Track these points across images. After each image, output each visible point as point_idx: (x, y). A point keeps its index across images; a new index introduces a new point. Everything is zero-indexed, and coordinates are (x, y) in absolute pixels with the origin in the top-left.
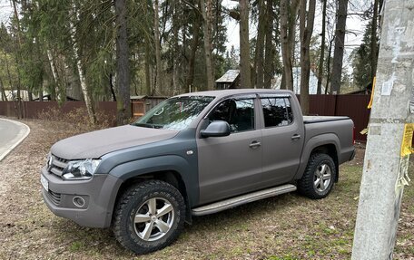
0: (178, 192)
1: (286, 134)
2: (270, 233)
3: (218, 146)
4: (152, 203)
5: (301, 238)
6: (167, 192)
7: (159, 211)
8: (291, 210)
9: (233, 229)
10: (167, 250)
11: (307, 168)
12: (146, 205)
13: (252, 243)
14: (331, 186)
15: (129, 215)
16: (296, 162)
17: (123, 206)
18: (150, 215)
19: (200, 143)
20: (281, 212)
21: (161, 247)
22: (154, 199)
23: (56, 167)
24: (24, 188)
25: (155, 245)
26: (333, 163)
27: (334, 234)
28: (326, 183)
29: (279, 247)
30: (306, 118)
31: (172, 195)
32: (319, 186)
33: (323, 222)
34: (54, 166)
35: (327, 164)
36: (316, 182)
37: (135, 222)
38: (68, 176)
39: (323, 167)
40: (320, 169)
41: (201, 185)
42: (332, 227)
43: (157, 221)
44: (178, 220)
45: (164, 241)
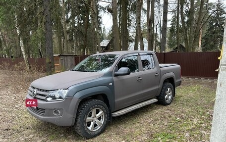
0: (105, 105)
1: (152, 73)
2: (150, 123)
3: (123, 80)
4: (94, 111)
5: (165, 124)
6: (101, 105)
7: (97, 115)
8: (156, 111)
9: (131, 122)
10: (102, 135)
11: (162, 90)
12: (91, 112)
13: (143, 129)
14: (172, 98)
15: (84, 118)
16: (157, 87)
17: (81, 113)
18: (93, 117)
19: (115, 79)
20: (151, 113)
21: (99, 134)
22: (95, 109)
23: (40, 95)
24: (6, 109)
25: (96, 133)
26: (173, 87)
27: (180, 121)
28: (170, 97)
29: (157, 130)
30: (161, 65)
31: (103, 106)
32: (167, 99)
33: (173, 116)
34: (38, 94)
35: (170, 88)
36: (166, 97)
37: (87, 121)
38: (49, 99)
39: (169, 89)
40: (167, 90)
41: (116, 101)
42: (178, 118)
43: (96, 121)
44: (106, 119)
45: (100, 131)
